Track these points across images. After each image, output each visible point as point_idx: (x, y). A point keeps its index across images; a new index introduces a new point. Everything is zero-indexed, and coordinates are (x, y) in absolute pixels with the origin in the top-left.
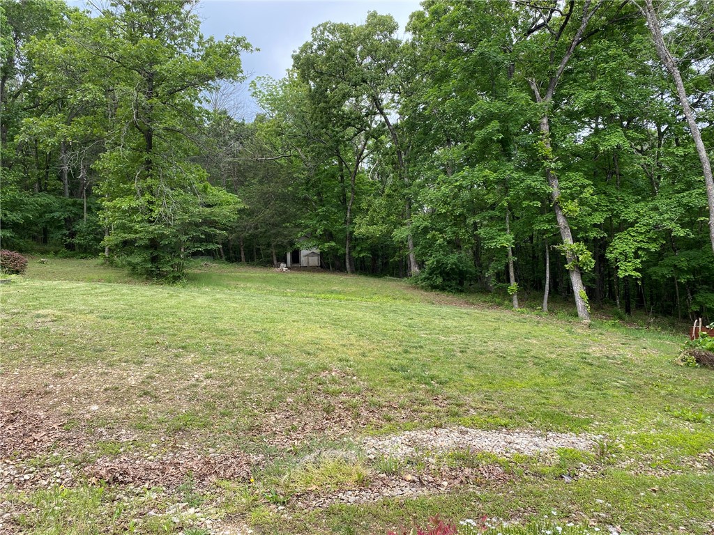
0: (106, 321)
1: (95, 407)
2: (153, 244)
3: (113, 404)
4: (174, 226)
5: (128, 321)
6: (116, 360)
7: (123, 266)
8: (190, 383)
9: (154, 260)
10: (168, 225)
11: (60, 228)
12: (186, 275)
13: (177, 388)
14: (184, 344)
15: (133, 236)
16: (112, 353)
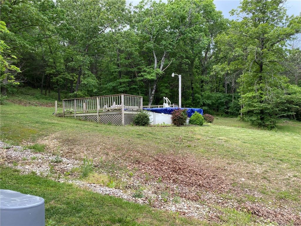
0: (245, 144)
1: (243, 179)
2: (262, 112)
3: (250, 180)
4: (272, 104)
5: (254, 145)
6: (250, 161)
7: (248, 121)
8: (286, 177)
9: (262, 119)
10: (269, 104)
11: (223, 106)
12: (277, 126)
13: (279, 179)
14: (281, 159)
15: (253, 109)
16: (249, 158)
